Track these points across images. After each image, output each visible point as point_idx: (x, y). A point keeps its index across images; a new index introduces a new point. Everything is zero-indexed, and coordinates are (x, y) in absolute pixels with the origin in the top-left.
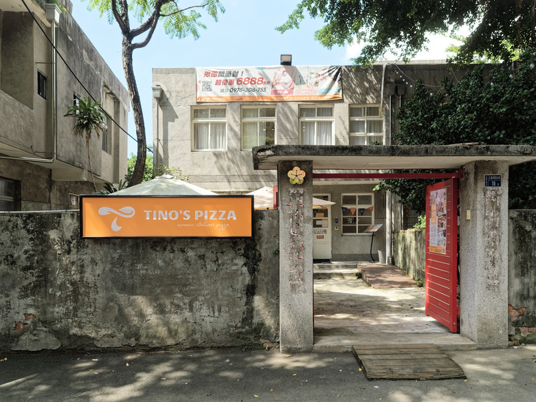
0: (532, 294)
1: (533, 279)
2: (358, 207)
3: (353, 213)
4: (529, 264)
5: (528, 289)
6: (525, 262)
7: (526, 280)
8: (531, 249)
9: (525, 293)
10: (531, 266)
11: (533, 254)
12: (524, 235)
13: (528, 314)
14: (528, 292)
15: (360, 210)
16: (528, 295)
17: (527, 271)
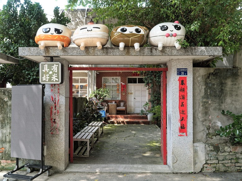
0: (8, 140)
1: (8, 131)
2: (80, 84)
3: (77, 88)
4: (6, 121)
5: (6, 137)
6: (4, 120)
7: (4, 131)
8: (7, 112)
9: (4, 139)
10: (7, 123)
11: (8, 116)
12: (3, 104)
13: (5, 152)
14: (6, 138)
15: (81, 86)
16: (6, 140)
17: (5, 126)
